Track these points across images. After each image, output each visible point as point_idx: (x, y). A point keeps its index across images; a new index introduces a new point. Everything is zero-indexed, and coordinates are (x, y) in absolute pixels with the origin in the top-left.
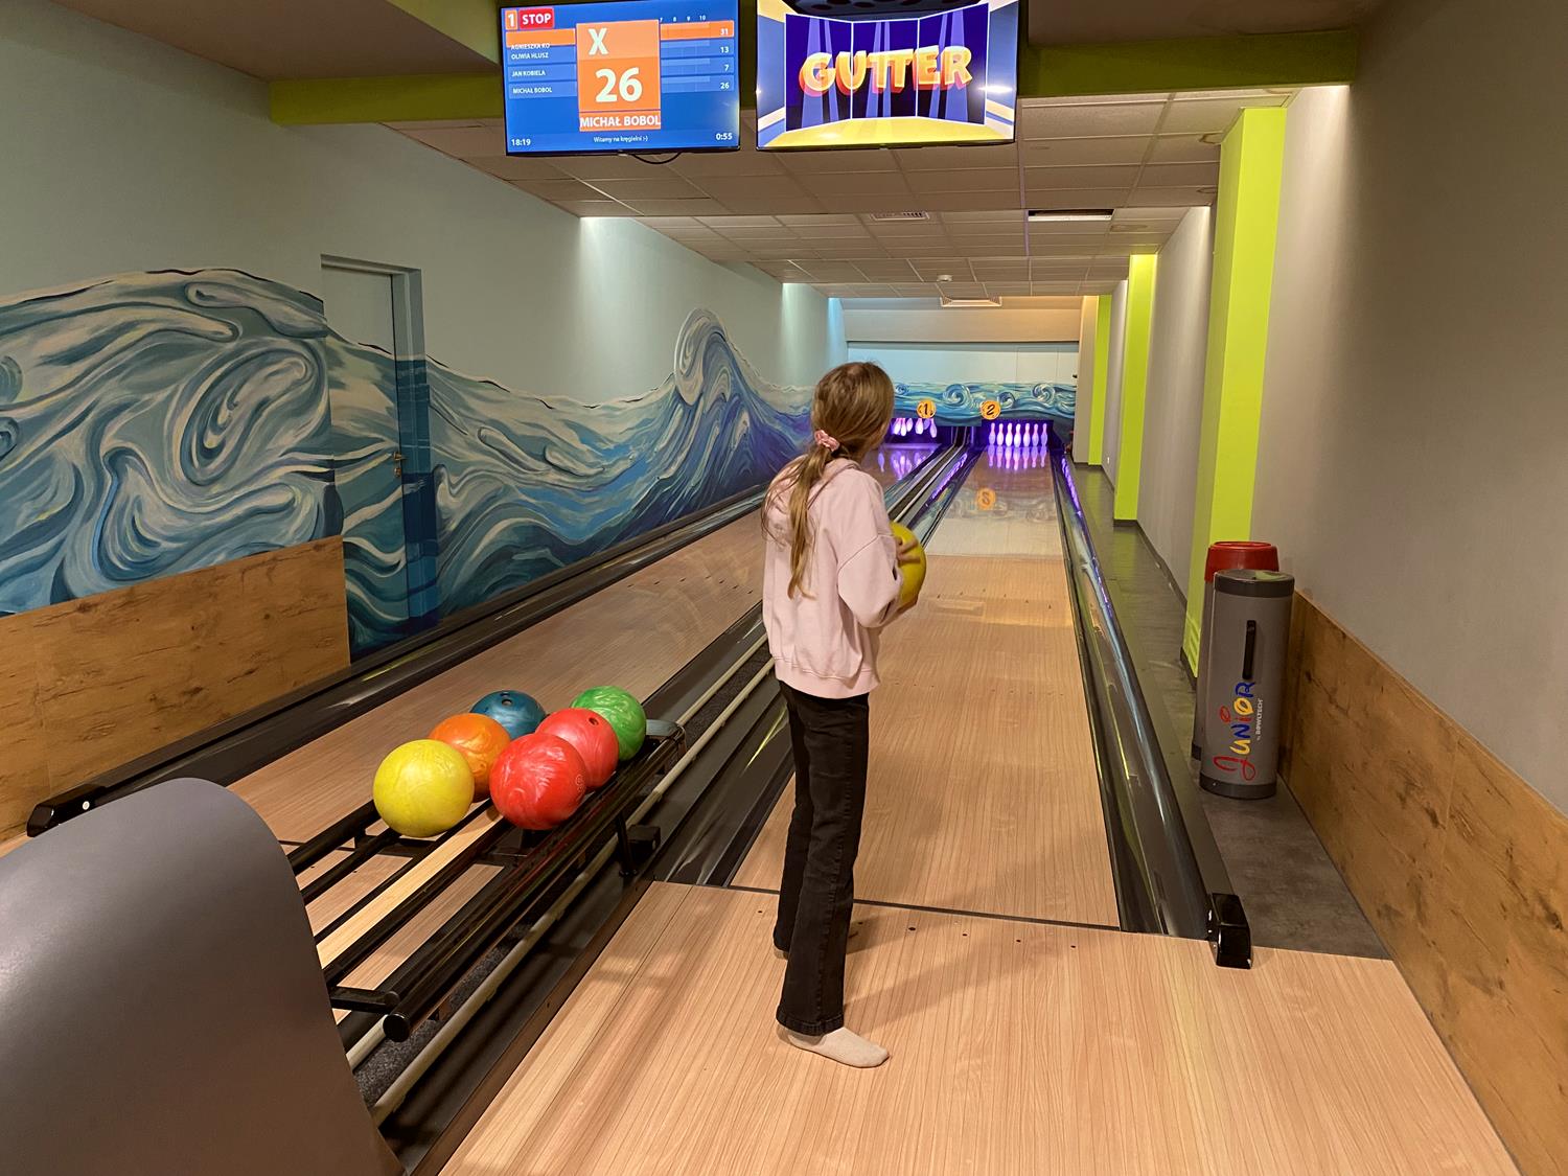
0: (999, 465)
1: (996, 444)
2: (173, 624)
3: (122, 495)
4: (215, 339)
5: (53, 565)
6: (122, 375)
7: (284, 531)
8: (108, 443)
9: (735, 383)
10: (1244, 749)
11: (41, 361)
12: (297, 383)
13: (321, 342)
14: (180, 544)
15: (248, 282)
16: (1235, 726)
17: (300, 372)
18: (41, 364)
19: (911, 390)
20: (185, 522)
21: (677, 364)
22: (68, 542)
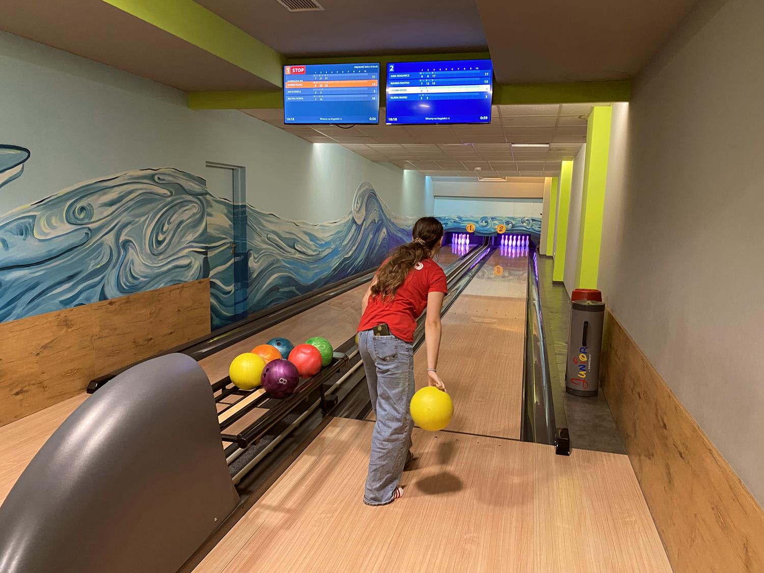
0: (506, 255)
1: (504, 245)
2: (143, 311)
3: (127, 258)
4: (164, 196)
5: (100, 286)
6: (128, 211)
7: (186, 275)
8: (123, 238)
9: (380, 215)
10: (583, 375)
11: (100, 205)
12: (194, 214)
13: (204, 197)
14: (147, 279)
15: (177, 173)
16: (580, 366)
17: (196, 210)
18: (99, 207)
19: (464, 219)
20: (149, 270)
21: (354, 207)
22: (106, 278)
